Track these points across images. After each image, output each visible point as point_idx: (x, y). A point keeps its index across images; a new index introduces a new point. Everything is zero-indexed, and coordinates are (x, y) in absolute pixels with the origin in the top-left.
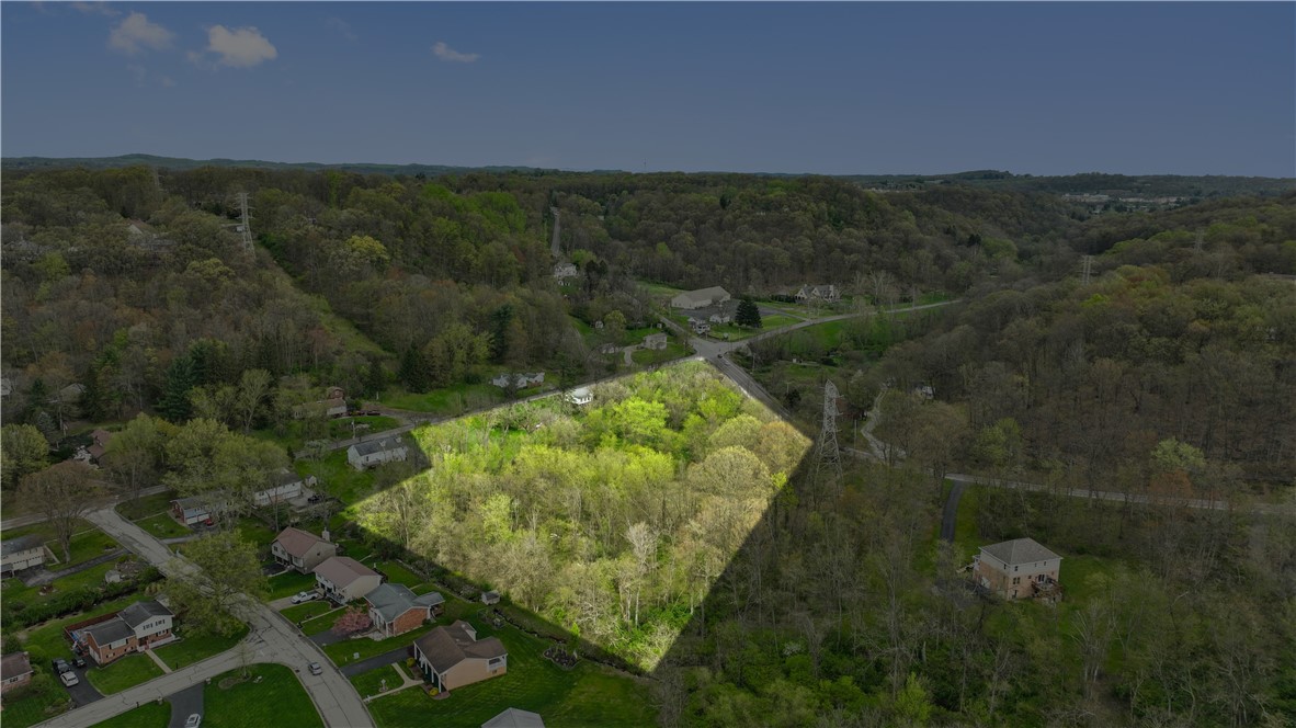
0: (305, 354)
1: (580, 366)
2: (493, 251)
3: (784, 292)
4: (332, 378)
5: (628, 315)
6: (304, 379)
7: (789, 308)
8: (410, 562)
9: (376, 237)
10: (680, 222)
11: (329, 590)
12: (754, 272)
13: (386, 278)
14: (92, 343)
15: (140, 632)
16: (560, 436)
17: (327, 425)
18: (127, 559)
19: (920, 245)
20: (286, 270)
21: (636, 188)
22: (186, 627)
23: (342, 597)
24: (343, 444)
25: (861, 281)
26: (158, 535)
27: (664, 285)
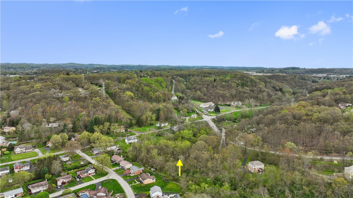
0: (116, 119)
1: (176, 122)
2: (157, 94)
3: (228, 103)
4: (122, 124)
5: (188, 109)
6: (117, 124)
7: (228, 107)
8: (138, 162)
9: (131, 92)
10: (203, 85)
11: (123, 167)
12: (220, 98)
13: (134, 101)
14: (74, 116)
15: (89, 172)
16: (169, 138)
17: (121, 134)
18: (84, 160)
19: (264, 91)
20: (112, 99)
21: (194, 75)
22: (97, 172)
23: (125, 168)
24: (124, 138)
25: (247, 101)
26: (89, 156)
27: (199, 101)
